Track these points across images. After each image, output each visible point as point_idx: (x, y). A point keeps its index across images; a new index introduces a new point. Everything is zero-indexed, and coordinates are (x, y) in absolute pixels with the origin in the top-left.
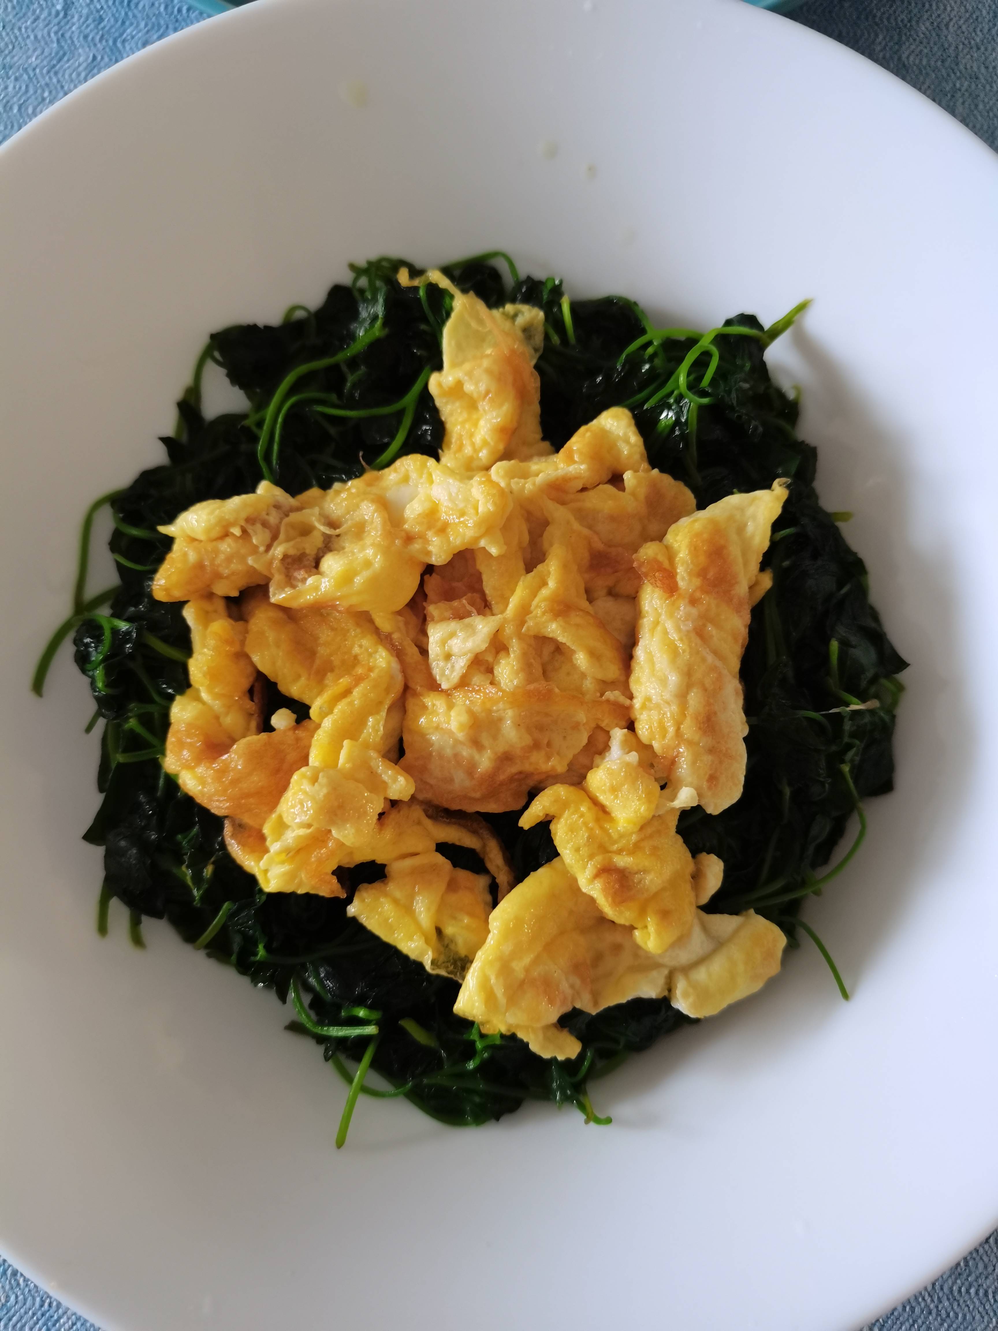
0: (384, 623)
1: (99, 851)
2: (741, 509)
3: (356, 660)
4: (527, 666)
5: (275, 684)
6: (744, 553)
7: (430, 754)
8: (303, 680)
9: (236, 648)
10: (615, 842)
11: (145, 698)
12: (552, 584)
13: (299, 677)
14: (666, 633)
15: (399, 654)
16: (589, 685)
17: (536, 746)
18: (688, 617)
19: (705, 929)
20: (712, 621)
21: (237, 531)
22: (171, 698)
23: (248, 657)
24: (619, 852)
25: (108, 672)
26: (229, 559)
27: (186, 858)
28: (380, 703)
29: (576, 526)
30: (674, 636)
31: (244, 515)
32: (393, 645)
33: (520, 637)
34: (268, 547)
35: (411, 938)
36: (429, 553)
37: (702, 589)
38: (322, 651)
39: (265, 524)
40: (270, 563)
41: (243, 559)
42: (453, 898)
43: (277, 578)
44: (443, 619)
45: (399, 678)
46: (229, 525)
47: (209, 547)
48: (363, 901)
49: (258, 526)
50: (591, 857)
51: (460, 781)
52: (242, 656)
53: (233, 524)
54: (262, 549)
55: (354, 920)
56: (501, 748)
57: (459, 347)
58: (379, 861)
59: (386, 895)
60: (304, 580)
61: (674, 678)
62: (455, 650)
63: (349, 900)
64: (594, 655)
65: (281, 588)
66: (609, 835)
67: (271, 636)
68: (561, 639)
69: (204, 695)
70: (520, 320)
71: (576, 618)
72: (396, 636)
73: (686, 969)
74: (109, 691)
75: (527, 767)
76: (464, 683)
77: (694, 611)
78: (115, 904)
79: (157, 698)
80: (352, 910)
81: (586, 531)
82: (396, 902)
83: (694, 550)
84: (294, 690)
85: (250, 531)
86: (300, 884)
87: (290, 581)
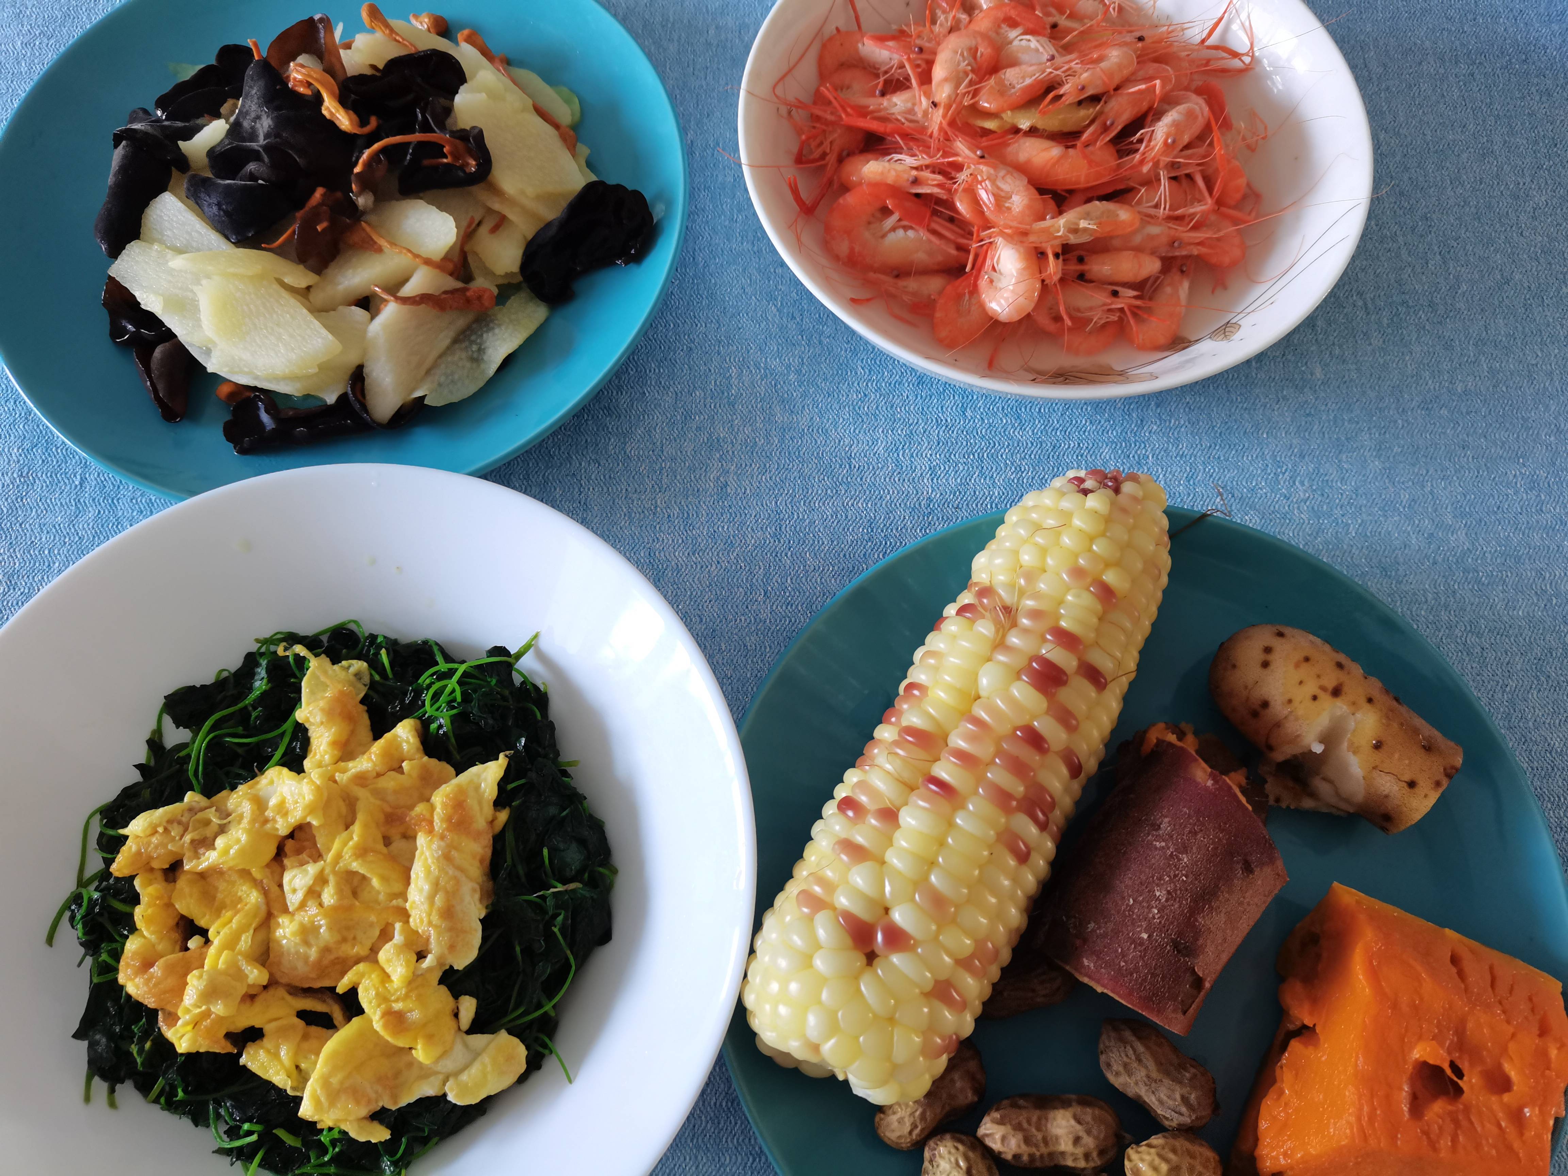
0: (256, 873)
1: (85, 1043)
2: (478, 775)
3: (240, 900)
4: (340, 891)
5: (192, 921)
6: (480, 803)
7: (283, 953)
8: (207, 917)
9: (166, 900)
10: (392, 995)
11: (112, 940)
12: (356, 838)
13: (205, 915)
14: (426, 859)
15: (266, 893)
16: (382, 897)
17: (344, 940)
18: (439, 847)
19: (466, 1045)
20: (456, 848)
21: (160, 830)
22: (127, 937)
23: (173, 906)
24: (397, 1001)
25: (84, 926)
26: (156, 847)
27: (135, 1040)
28: (251, 925)
29: (372, 800)
30: (430, 861)
31: (165, 819)
32: (263, 888)
33: (334, 872)
34: (182, 837)
35: (278, 1074)
36: (277, 829)
37: (448, 829)
38: (220, 896)
39: (180, 823)
40: (183, 845)
41: (165, 846)
42: (306, 1045)
43: (188, 854)
44: (293, 867)
45: (264, 908)
46: (156, 826)
47: (145, 840)
48: (249, 1053)
49: (175, 824)
50: (379, 1006)
51: (302, 969)
52: (169, 905)
53: (159, 825)
54: (177, 838)
55: (244, 1067)
56: (322, 944)
57: (312, 693)
58: (257, 1026)
59: (262, 1048)
60: (204, 854)
61: (427, 887)
62: (297, 886)
63: (240, 1055)
64: (384, 879)
65: (191, 860)
66: (389, 991)
67: (187, 890)
68: (362, 871)
69: (145, 933)
70: (352, 670)
71: (371, 857)
72: (265, 881)
73: (457, 1074)
74: (87, 938)
75: (341, 954)
76: (302, 906)
77: (442, 844)
78: (96, 1079)
79: (118, 938)
80: (243, 1061)
81: (378, 802)
82: (268, 1051)
83: (445, 806)
84: (202, 923)
85: (170, 828)
86: (200, 1046)
87: (197, 856)
